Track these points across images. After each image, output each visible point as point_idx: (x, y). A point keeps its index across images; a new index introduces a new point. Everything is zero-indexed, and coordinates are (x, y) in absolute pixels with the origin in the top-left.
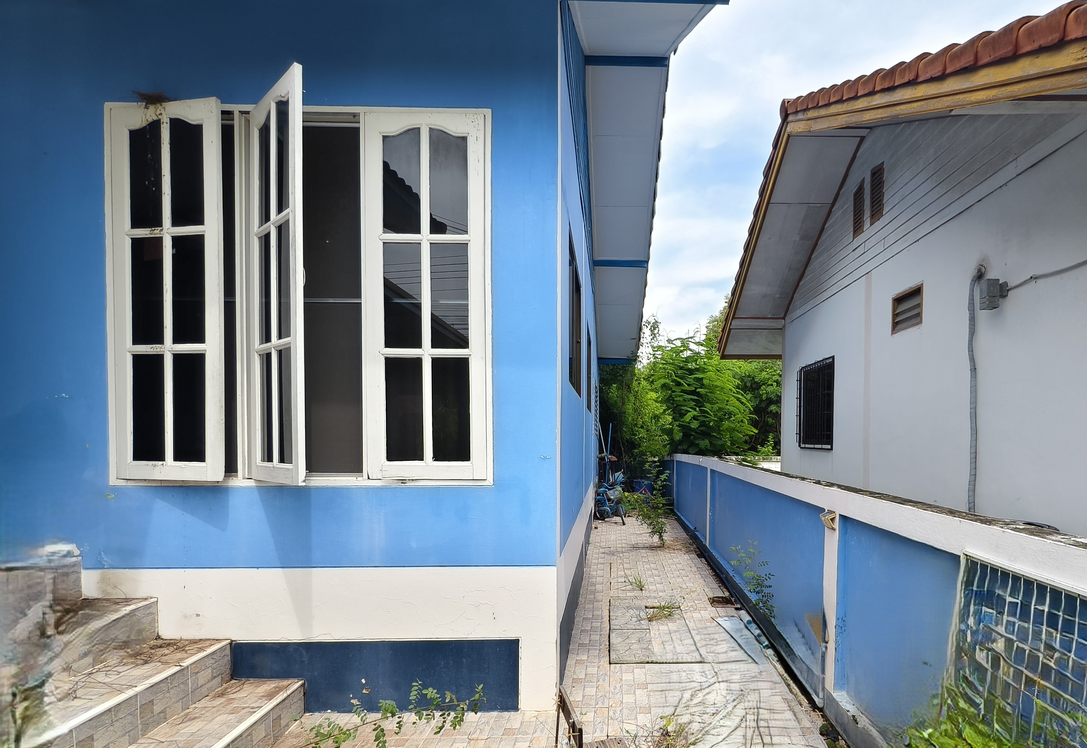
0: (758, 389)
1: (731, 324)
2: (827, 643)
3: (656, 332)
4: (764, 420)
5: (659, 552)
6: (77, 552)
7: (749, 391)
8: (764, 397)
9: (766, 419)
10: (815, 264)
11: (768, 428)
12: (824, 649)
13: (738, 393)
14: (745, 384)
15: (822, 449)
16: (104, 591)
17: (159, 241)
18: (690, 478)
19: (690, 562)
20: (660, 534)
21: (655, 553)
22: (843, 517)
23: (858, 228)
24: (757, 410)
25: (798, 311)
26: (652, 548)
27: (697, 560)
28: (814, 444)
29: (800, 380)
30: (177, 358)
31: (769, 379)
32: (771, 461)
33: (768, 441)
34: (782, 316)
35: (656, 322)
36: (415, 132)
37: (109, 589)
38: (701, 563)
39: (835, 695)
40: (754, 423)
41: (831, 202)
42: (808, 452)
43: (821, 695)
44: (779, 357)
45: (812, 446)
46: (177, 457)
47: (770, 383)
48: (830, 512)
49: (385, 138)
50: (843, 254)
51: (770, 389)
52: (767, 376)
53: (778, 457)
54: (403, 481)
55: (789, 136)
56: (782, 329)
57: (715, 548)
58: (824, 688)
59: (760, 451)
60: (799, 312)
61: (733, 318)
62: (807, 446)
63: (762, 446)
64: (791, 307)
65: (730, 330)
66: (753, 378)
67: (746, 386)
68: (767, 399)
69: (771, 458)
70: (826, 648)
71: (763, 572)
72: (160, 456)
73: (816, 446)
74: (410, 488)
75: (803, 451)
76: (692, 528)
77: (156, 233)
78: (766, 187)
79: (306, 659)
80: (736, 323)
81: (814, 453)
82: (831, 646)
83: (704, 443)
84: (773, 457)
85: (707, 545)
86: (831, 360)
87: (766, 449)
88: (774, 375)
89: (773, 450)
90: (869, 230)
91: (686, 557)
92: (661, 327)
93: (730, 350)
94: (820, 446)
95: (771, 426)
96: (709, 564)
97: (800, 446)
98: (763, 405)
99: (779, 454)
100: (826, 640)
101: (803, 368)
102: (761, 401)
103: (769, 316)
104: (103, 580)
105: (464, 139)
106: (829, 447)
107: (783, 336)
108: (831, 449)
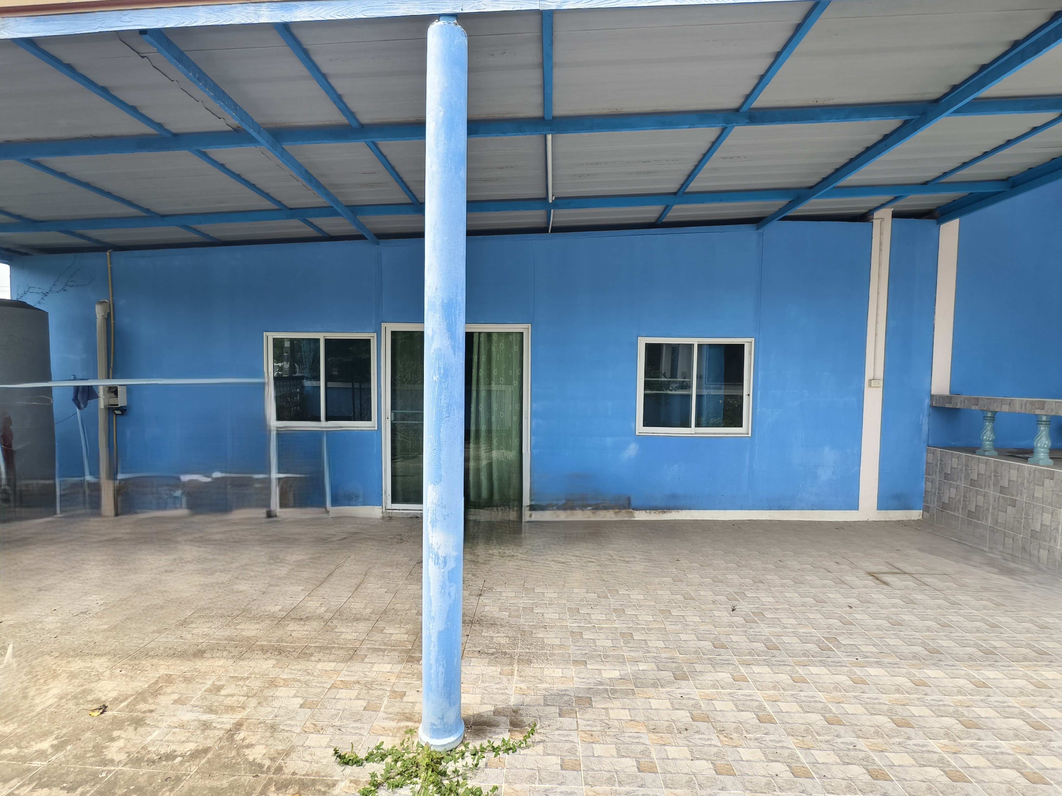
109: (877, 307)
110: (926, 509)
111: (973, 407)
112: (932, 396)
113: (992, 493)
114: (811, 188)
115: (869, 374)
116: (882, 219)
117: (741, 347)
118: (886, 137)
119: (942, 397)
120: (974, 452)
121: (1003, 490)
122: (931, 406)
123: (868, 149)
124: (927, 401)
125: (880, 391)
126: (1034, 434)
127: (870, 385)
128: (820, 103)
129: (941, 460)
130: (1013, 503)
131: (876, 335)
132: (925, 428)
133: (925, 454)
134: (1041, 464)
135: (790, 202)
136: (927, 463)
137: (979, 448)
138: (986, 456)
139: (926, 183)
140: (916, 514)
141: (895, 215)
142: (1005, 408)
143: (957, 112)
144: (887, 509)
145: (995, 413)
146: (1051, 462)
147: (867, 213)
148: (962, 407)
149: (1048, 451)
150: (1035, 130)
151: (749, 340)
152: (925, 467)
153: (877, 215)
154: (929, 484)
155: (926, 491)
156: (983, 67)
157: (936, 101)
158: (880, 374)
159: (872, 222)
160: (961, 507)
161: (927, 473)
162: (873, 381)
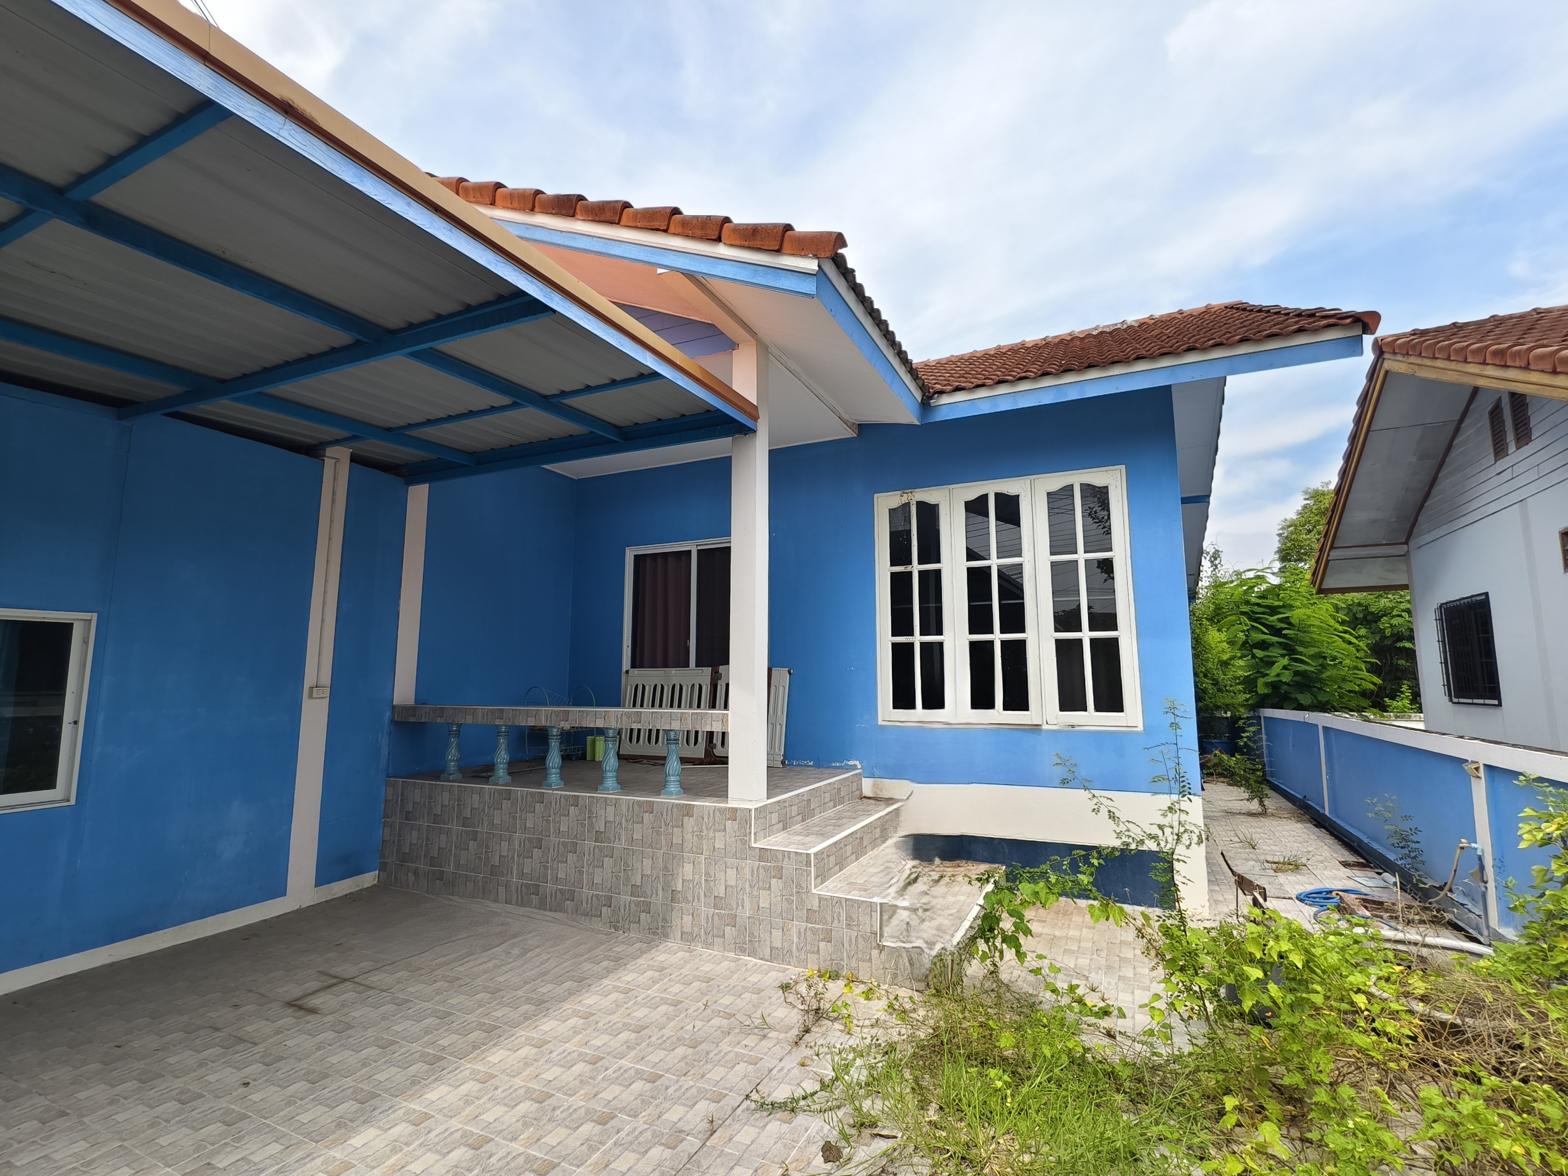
0: (1376, 622)
1: (1328, 555)
2: (1486, 883)
3: (1217, 562)
4: (1392, 664)
5: (1262, 819)
6: (859, 766)
7: (1362, 624)
8: (1388, 632)
9: (1395, 661)
10: (1444, 484)
11: (1399, 674)
12: (1483, 889)
13: (1345, 632)
14: (1355, 614)
15: (1484, 705)
16: (875, 792)
17: (910, 573)
18: (1291, 738)
19: (1305, 830)
20: (1261, 799)
21: (1256, 819)
22: (1489, 768)
23: (1500, 450)
24: (1376, 649)
25: (1427, 536)
26: (1251, 814)
27: (1316, 830)
28: (1472, 699)
29: (1441, 619)
30: (923, 644)
31: (1393, 608)
32: (1409, 719)
33: (1402, 693)
34: (1403, 540)
35: (1218, 551)
36: (1070, 488)
37: (878, 792)
38: (1322, 833)
39: (1500, 931)
40: (1373, 669)
41: (1458, 418)
42: (1464, 708)
43: (1486, 933)
44: (1405, 587)
45: (1470, 701)
46: (925, 707)
47: (1395, 613)
48: (1473, 762)
49: (1048, 494)
50: (1483, 476)
51: (1395, 621)
52: (1389, 605)
53: (1422, 715)
54: (1073, 726)
55: (1387, 372)
56: (1406, 555)
57: (1337, 816)
58: (1488, 927)
59: (1389, 706)
60: (1428, 538)
61: (1332, 548)
62: (1462, 700)
63: (1393, 698)
64: (1415, 530)
65: (1327, 561)
66: (1367, 607)
67: (1357, 619)
68: (1393, 635)
69: (1410, 717)
70: (1486, 888)
71: (1406, 826)
72: (912, 706)
73: (1475, 701)
74: (1078, 731)
75: (1456, 707)
76: (1301, 797)
77: (909, 568)
78: (1363, 417)
79: (1006, 851)
80: (1334, 554)
81: (1473, 709)
82: (1491, 885)
83: (1305, 699)
84: (1413, 715)
85: (1327, 813)
86: (1483, 597)
87: (1399, 704)
88: (1401, 602)
89: (1411, 704)
90: (1515, 455)
91: (1299, 825)
92: (1222, 555)
93: (1329, 583)
94: (1481, 701)
95: (1405, 671)
96: (1332, 834)
97: (1451, 700)
98: (1388, 642)
99: (1420, 710)
100: (1485, 879)
101: (1442, 604)
102: (1384, 637)
103: (1384, 542)
104: (875, 785)
105: (1107, 487)
106: (1496, 702)
107: (1409, 565)
108: (1500, 705)
109: (326, 581)
110: (383, 868)
111: (439, 720)
112: (394, 707)
113: (455, 827)
114: (223, 381)
115: (309, 679)
116: (337, 460)
117: (66, 629)
118: (334, 350)
119: (406, 709)
120: (438, 778)
121: (465, 822)
122: (393, 721)
123: (310, 357)
124: (388, 715)
125: (325, 703)
126: (494, 748)
127: (311, 696)
128: (228, 256)
129: (402, 794)
130: (474, 836)
131: (323, 621)
132: (385, 751)
133: (383, 788)
134: (500, 783)
135: (187, 392)
136: (386, 801)
137: (443, 771)
138: (450, 781)
139: (389, 430)
140: (369, 879)
141: (355, 459)
142: (469, 720)
143: (414, 355)
144: (329, 882)
145: (459, 726)
146: (509, 778)
147: (316, 445)
148: (427, 721)
149: (506, 766)
150: (493, 409)
151: (86, 616)
152: (383, 806)
153: (330, 451)
154: (387, 830)
155: (383, 841)
156: (439, 317)
157: (392, 332)
158: (326, 678)
159: (324, 460)
160: (423, 854)
161: (386, 816)
162: (315, 689)
